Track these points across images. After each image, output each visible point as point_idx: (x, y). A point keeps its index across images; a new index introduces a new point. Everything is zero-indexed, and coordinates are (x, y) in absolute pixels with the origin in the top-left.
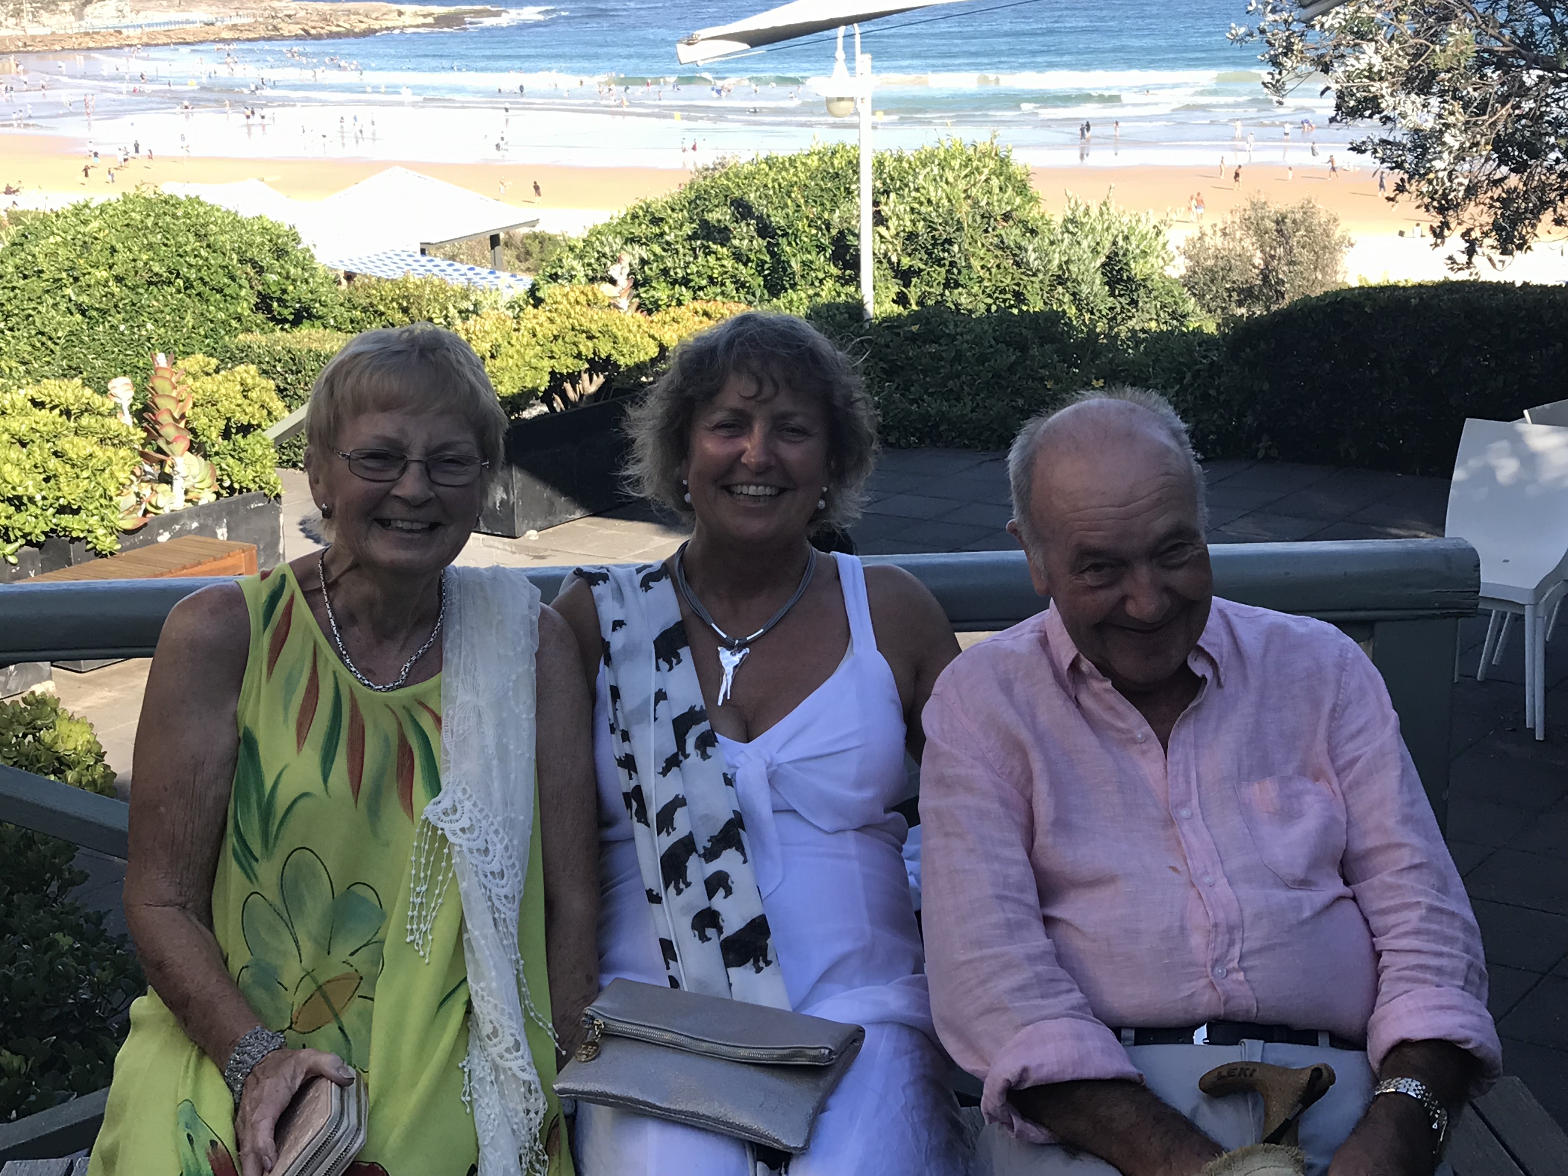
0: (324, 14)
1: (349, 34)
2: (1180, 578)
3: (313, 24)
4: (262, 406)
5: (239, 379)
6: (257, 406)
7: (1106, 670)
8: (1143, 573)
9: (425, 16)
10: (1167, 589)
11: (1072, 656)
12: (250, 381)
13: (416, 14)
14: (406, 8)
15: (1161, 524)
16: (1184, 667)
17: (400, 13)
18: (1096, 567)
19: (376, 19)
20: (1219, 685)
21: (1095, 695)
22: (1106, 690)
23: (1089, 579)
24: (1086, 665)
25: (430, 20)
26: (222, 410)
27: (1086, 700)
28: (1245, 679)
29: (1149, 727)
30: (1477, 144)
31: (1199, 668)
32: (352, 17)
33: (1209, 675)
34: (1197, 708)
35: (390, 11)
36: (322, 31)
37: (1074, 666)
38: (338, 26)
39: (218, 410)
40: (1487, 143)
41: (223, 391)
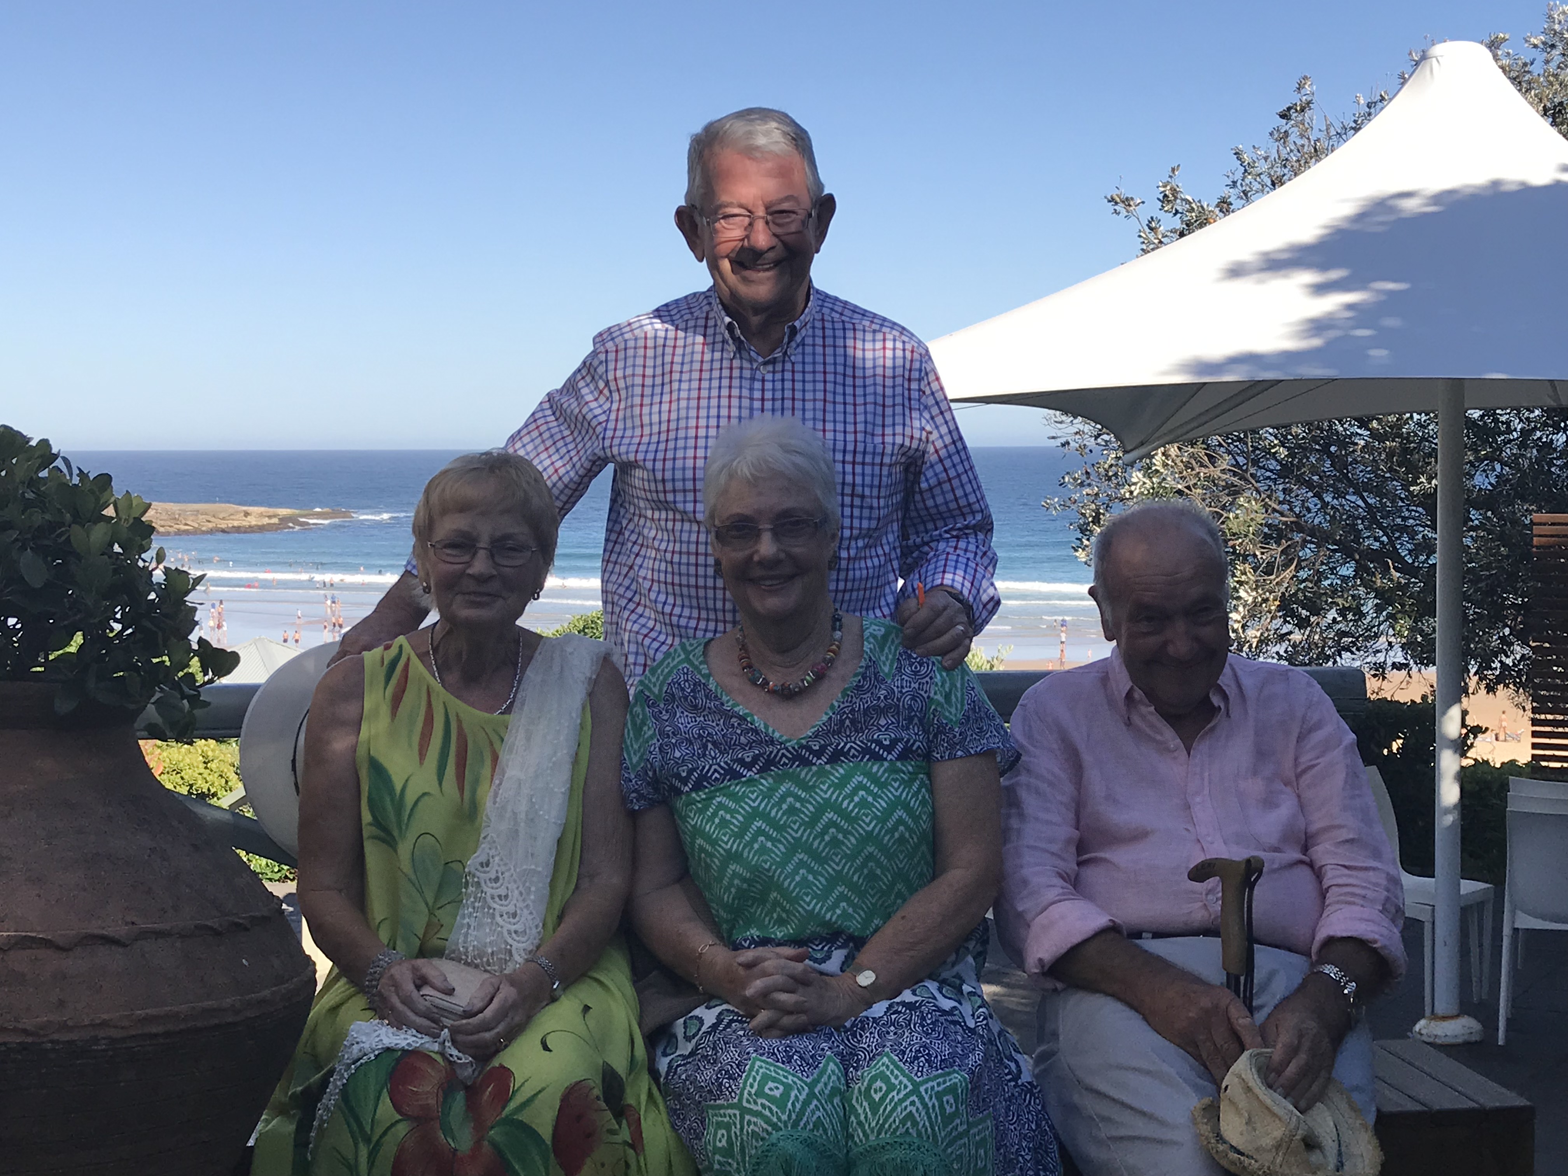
0: (174, 514)
1: (196, 532)
2: (1207, 632)
3: (162, 523)
4: (221, 776)
5: (200, 751)
6: (216, 775)
7: (1151, 696)
8: (1180, 626)
9: (270, 517)
10: (1197, 639)
11: (1128, 688)
12: (210, 753)
13: (261, 515)
14: (255, 510)
15: (1195, 591)
16: (1207, 700)
17: (247, 514)
18: (1149, 619)
19: (224, 519)
20: (1228, 715)
21: (1143, 717)
22: (1151, 713)
23: (1143, 627)
24: (1138, 694)
25: (275, 521)
26: (186, 777)
27: (1136, 720)
28: (1246, 712)
29: (1179, 740)
30: (1265, 600)
31: (1216, 700)
32: (201, 517)
33: (1222, 707)
34: (1212, 729)
35: (238, 512)
36: (171, 529)
37: (1129, 696)
38: (186, 524)
39: (182, 778)
40: (1275, 600)
41: (188, 761)
